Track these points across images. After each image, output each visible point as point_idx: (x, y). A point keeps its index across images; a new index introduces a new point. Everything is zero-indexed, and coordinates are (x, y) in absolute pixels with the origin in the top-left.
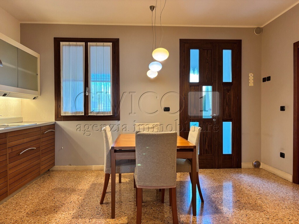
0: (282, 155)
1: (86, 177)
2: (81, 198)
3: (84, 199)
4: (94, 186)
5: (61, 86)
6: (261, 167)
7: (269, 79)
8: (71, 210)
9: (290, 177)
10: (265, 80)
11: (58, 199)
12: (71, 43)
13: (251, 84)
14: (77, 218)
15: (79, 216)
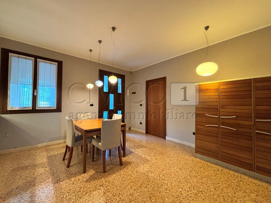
0: (141, 123)
1: (36, 154)
2: (47, 169)
3: (50, 169)
4: (50, 158)
5: (8, 87)
6: (131, 129)
7: (135, 93)
8: (47, 180)
9: (144, 132)
10: (133, 93)
11: (25, 176)
12: (20, 56)
13: (128, 95)
14: (57, 183)
15: (58, 181)
